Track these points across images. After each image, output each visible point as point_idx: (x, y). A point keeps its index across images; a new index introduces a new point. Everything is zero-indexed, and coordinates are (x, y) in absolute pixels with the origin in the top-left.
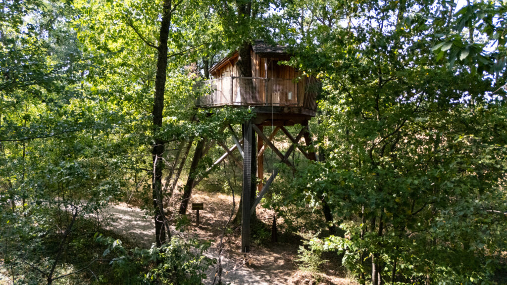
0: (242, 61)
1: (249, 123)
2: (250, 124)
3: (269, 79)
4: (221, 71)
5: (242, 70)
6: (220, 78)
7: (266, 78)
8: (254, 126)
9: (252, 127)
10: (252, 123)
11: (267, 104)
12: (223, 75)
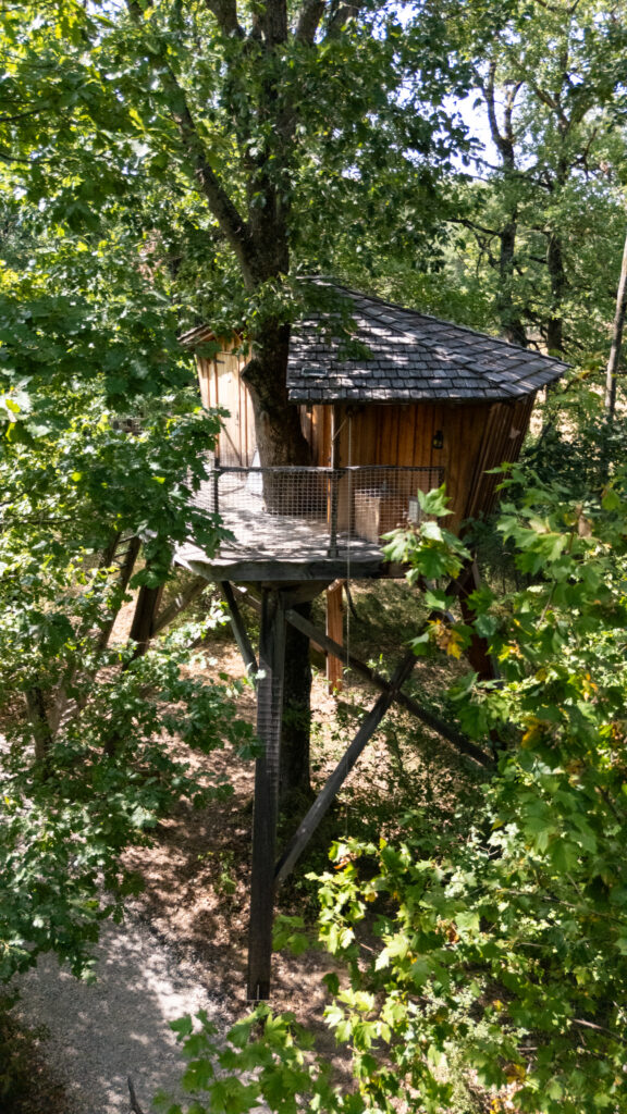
0: (265, 362)
1: (275, 608)
2: (280, 613)
3: (340, 471)
5: (265, 393)
6: (212, 367)
7: (331, 468)
8: (291, 618)
9: (285, 620)
10: (286, 609)
11: (333, 553)
12: (219, 362)
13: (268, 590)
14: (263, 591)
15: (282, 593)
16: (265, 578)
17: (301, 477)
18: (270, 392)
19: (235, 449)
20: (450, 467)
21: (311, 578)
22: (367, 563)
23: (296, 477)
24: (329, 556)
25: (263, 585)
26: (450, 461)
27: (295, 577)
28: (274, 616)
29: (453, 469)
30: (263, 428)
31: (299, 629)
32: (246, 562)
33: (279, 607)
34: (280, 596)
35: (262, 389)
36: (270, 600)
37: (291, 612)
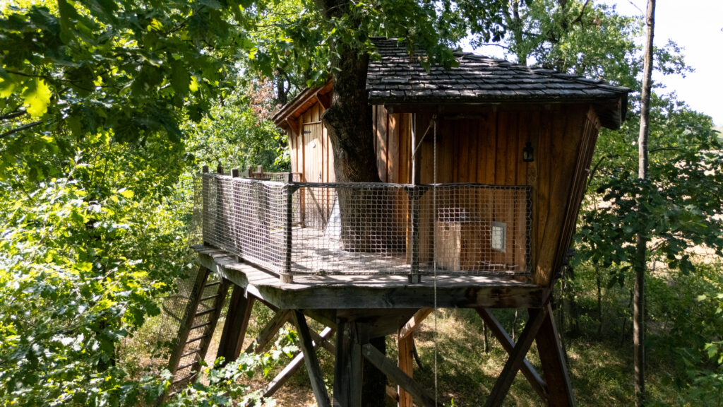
0: (345, 107)
1: (352, 342)
2: (356, 347)
3: (422, 188)
4: (301, 120)
5: (344, 135)
6: (300, 138)
7: (413, 185)
8: (369, 353)
9: (362, 355)
10: (363, 342)
11: (415, 278)
12: (306, 132)
13: (343, 321)
14: (338, 321)
15: (359, 324)
16: (341, 306)
17: (380, 193)
18: (349, 133)
19: (318, 205)
20: (539, 184)
21: (391, 306)
22: (452, 289)
23: (375, 193)
24: (410, 281)
25: (338, 315)
26: (539, 178)
27: (375, 304)
28: (350, 350)
29: (542, 185)
30: (342, 168)
31: (378, 366)
32: (320, 287)
33: (356, 339)
34: (356, 327)
35: (341, 131)
36: (345, 333)
37: (369, 346)
